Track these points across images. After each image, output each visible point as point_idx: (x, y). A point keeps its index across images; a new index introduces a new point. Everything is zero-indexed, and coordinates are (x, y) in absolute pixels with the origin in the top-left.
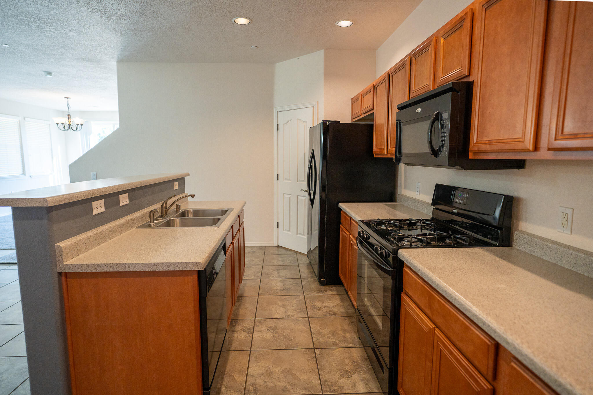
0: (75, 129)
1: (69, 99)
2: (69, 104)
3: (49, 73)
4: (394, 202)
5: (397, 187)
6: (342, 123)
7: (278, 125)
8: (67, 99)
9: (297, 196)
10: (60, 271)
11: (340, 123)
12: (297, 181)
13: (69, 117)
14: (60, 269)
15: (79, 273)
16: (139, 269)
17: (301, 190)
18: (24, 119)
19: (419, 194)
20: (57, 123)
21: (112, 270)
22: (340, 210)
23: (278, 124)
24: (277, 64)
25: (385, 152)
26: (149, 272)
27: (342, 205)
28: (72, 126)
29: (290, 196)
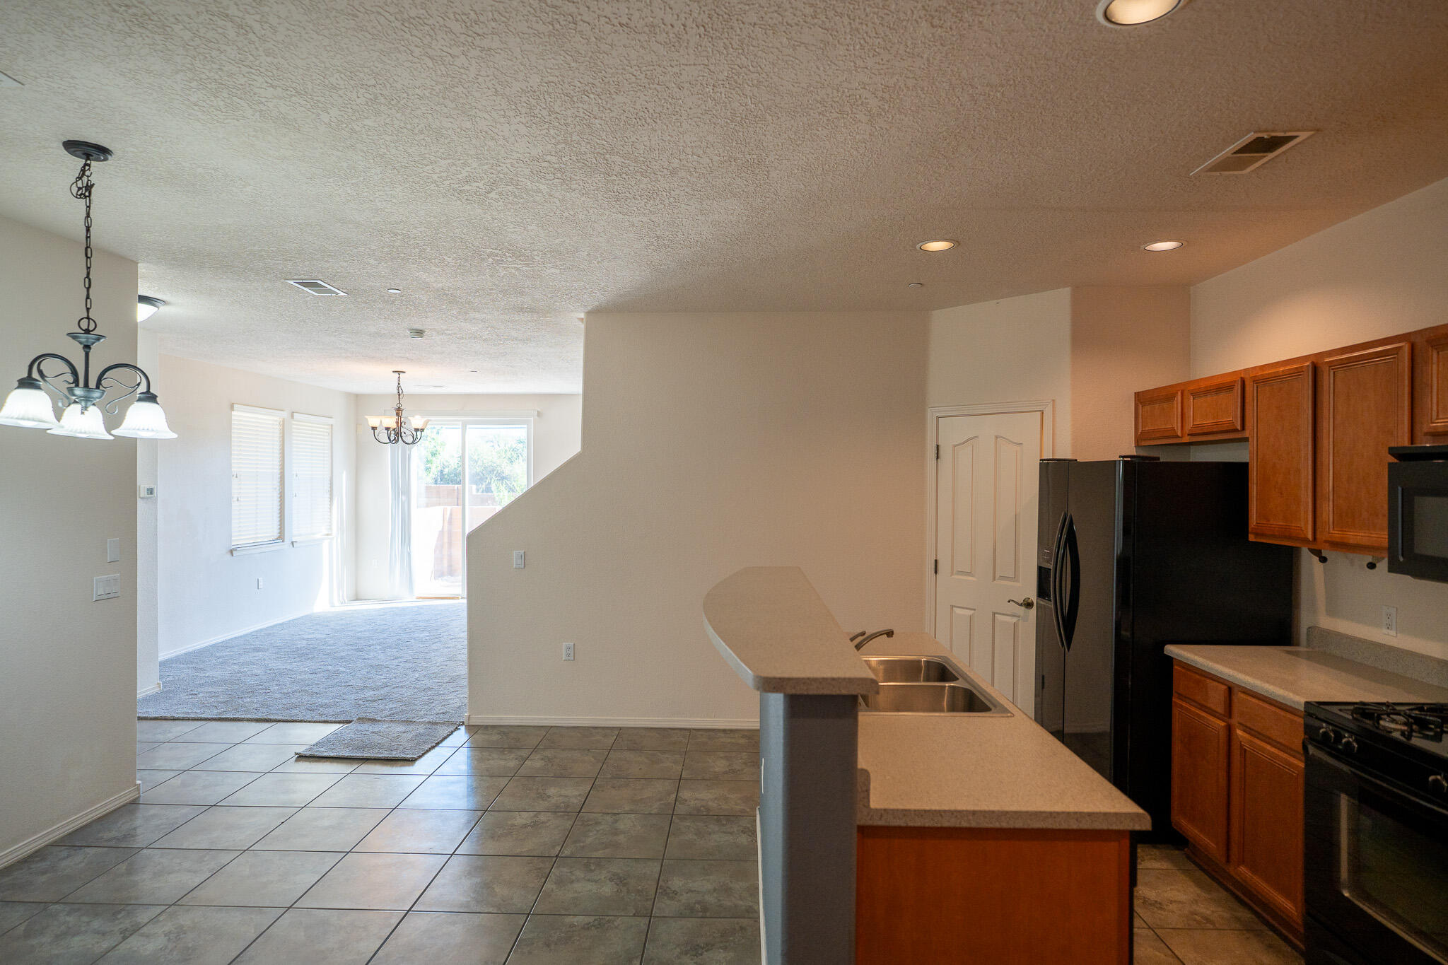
0: (409, 440)
1: (402, 375)
2: (401, 385)
3: (420, 333)
4: (1293, 645)
5: (1298, 606)
6: (1167, 463)
7: (938, 446)
8: (397, 375)
9: (994, 614)
10: (862, 823)
11: (1161, 460)
12: (994, 579)
13: (397, 414)
14: (863, 820)
15: (900, 827)
16: (1019, 824)
17: (1009, 602)
18: (292, 417)
19: (1395, 635)
20: (374, 426)
21: (965, 824)
22: (1170, 660)
23: (939, 444)
24: (936, 313)
25: (1310, 536)
26: (1038, 830)
27: (1172, 650)
28: (403, 434)
29: (972, 612)
